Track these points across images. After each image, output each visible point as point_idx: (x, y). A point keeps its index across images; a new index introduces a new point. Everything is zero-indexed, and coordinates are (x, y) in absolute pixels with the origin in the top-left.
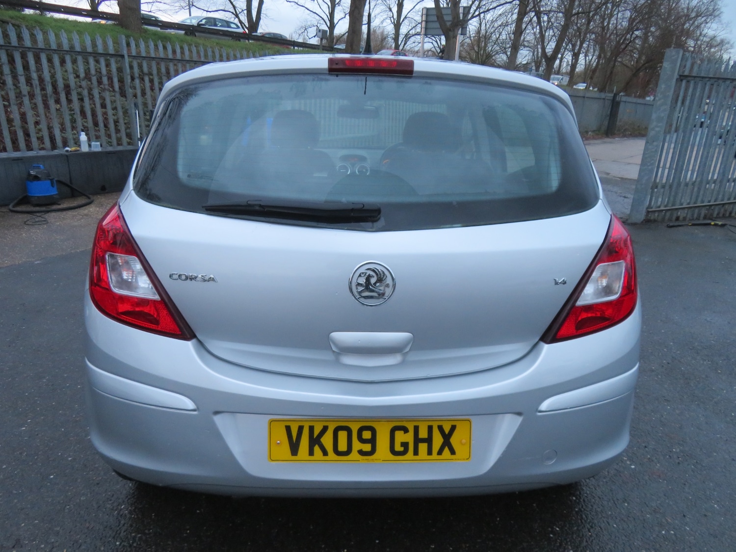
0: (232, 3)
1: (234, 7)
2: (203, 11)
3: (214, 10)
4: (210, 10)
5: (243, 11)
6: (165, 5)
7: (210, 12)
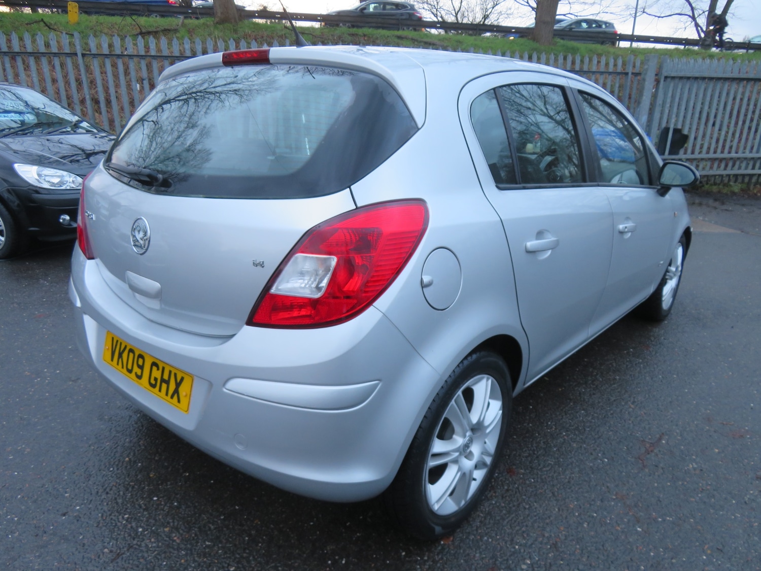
0: (690, 4)
1: (693, 9)
2: (654, 17)
3: (667, 15)
4: (662, 15)
5: (704, 12)
6: (612, 14)
7: (662, 17)
